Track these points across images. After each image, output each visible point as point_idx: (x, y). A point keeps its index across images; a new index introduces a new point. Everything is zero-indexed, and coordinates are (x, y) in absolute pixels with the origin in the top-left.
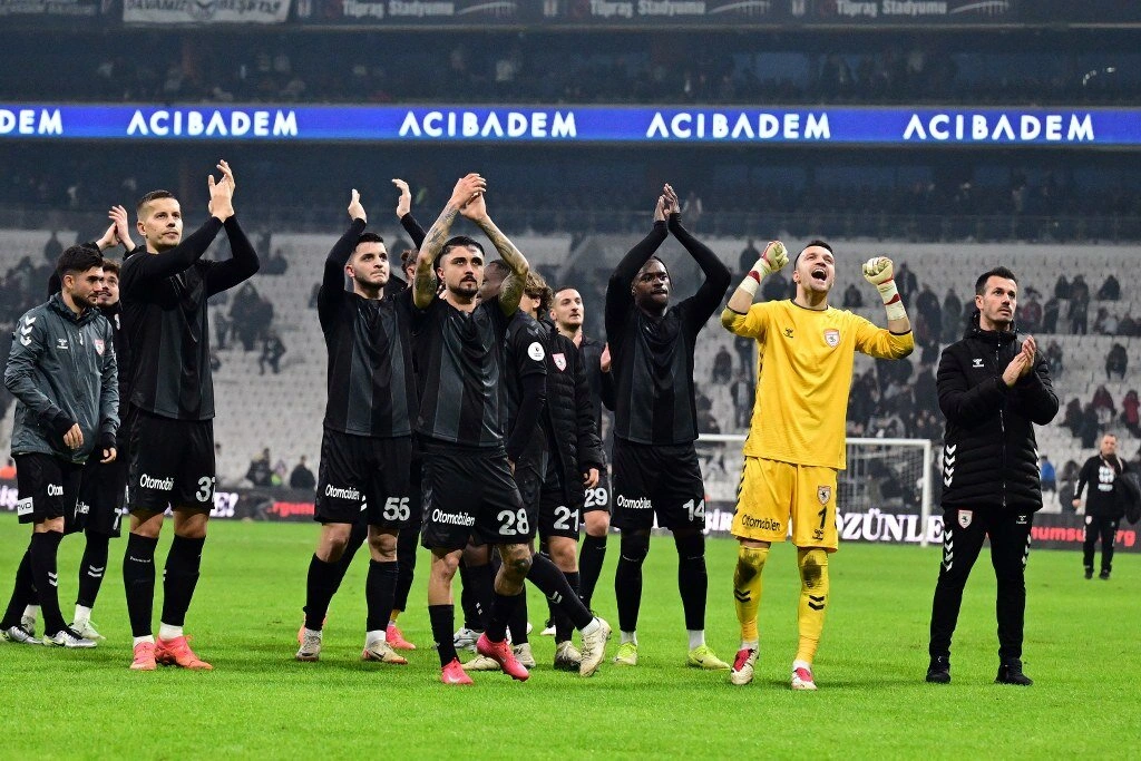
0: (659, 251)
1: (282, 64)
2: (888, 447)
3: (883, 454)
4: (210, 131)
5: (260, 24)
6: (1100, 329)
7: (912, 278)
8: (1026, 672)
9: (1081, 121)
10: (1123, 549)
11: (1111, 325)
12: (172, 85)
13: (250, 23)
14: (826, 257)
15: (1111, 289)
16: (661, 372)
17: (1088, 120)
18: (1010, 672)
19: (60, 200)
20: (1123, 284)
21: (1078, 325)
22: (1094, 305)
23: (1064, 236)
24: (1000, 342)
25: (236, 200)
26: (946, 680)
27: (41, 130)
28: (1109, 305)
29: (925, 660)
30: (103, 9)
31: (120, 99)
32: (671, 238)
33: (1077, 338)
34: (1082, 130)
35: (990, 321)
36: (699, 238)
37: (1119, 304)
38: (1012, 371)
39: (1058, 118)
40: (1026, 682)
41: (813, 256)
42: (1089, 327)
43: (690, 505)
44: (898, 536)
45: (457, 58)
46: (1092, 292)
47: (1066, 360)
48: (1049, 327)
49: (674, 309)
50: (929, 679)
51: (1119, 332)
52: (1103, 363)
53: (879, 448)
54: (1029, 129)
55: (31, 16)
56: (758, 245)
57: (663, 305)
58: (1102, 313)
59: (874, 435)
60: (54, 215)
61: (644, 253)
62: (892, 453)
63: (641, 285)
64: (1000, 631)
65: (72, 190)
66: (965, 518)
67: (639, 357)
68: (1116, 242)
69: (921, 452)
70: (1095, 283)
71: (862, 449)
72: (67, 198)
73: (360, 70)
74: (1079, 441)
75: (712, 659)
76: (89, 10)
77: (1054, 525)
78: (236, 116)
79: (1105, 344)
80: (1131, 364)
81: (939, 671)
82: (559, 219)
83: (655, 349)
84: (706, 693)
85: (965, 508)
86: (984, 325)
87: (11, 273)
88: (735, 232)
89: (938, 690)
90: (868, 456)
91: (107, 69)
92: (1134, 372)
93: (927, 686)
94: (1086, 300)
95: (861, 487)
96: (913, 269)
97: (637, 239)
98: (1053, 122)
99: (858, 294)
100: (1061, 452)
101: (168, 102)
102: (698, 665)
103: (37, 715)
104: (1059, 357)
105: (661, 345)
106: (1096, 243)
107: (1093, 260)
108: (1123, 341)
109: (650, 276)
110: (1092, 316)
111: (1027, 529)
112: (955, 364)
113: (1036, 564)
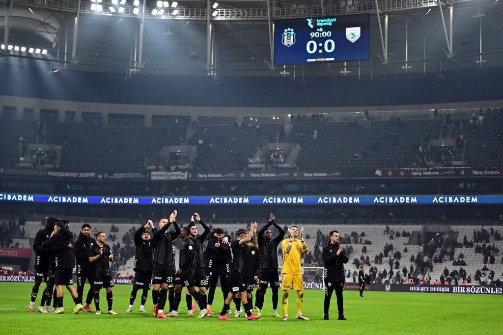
0: (270, 227)
1: (185, 188)
2: (316, 269)
3: (315, 270)
4: (170, 202)
5: (180, 179)
6: (361, 243)
7: (321, 233)
8: (345, 317)
9: (357, 198)
10: (366, 290)
11: (363, 242)
12: (162, 192)
13: (178, 179)
14: (297, 230)
15: (363, 234)
16: (270, 253)
17: (358, 198)
18: (341, 317)
19: (138, 217)
20: (365, 233)
21: (356, 242)
22: (360, 238)
23: (353, 223)
24: (336, 246)
25: (176, 218)
26: (328, 319)
27: (134, 202)
28: (363, 238)
29: (323, 315)
30: (147, 176)
31: (150, 195)
32: (272, 225)
33: (356, 245)
34: (357, 200)
35: (334, 242)
36: (278, 224)
37: (365, 238)
38: (338, 252)
39: (351, 198)
40: (345, 319)
41: (294, 229)
42: (359, 242)
43: (276, 283)
44: (318, 288)
45: (222, 186)
46: (359, 235)
47: (354, 250)
48: (349, 242)
49: (273, 240)
50: (324, 319)
51: (365, 244)
52: (362, 250)
53: (314, 269)
54: (345, 200)
55: (132, 178)
56: (288, 226)
57: (270, 239)
58: (361, 240)
59: (312, 266)
60: (137, 220)
61: (266, 228)
62: (317, 270)
63: (265, 234)
64: (338, 309)
65: (140, 215)
66: (330, 284)
67: (265, 250)
68: (364, 224)
69: (323, 270)
70: (359, 233)
71: (310, 269)
72: (139, 217)
73: (202, 189)
74: (356, 267)
75: (278, 315)
76: (144, 176)
77: (351, 285)
78: (175, 199)
79: (362, 246)
80: (368, 250)
81: (326, 317)
82: (245, 220)
83: (268, 248)
84: (277, 322)
85: (329, 282)
86: (332, 242)
87: (127, 233)
88: (283, 223)
89: (326, 321)
90: (311, 271)
91: (147, 189)
92: (368, 252)
93: (324, 320)
94: (358, 237)
95: (310, 277)
96: (321, 230)
97: (265, 224)
98: (350, 199)
99: (309, 236)
100: (353, 269)
101: (161, 196)
102: (275, 317)
103: (132, 329)
104: (352, 249)
105: (270, 247)
106: (360, 225)
107: (359, 228)
108: (366, 245)
109: (268, 233)
110: (359, 240)
111: (342, 287)
112: (326, 251)
113: (345, 293)
